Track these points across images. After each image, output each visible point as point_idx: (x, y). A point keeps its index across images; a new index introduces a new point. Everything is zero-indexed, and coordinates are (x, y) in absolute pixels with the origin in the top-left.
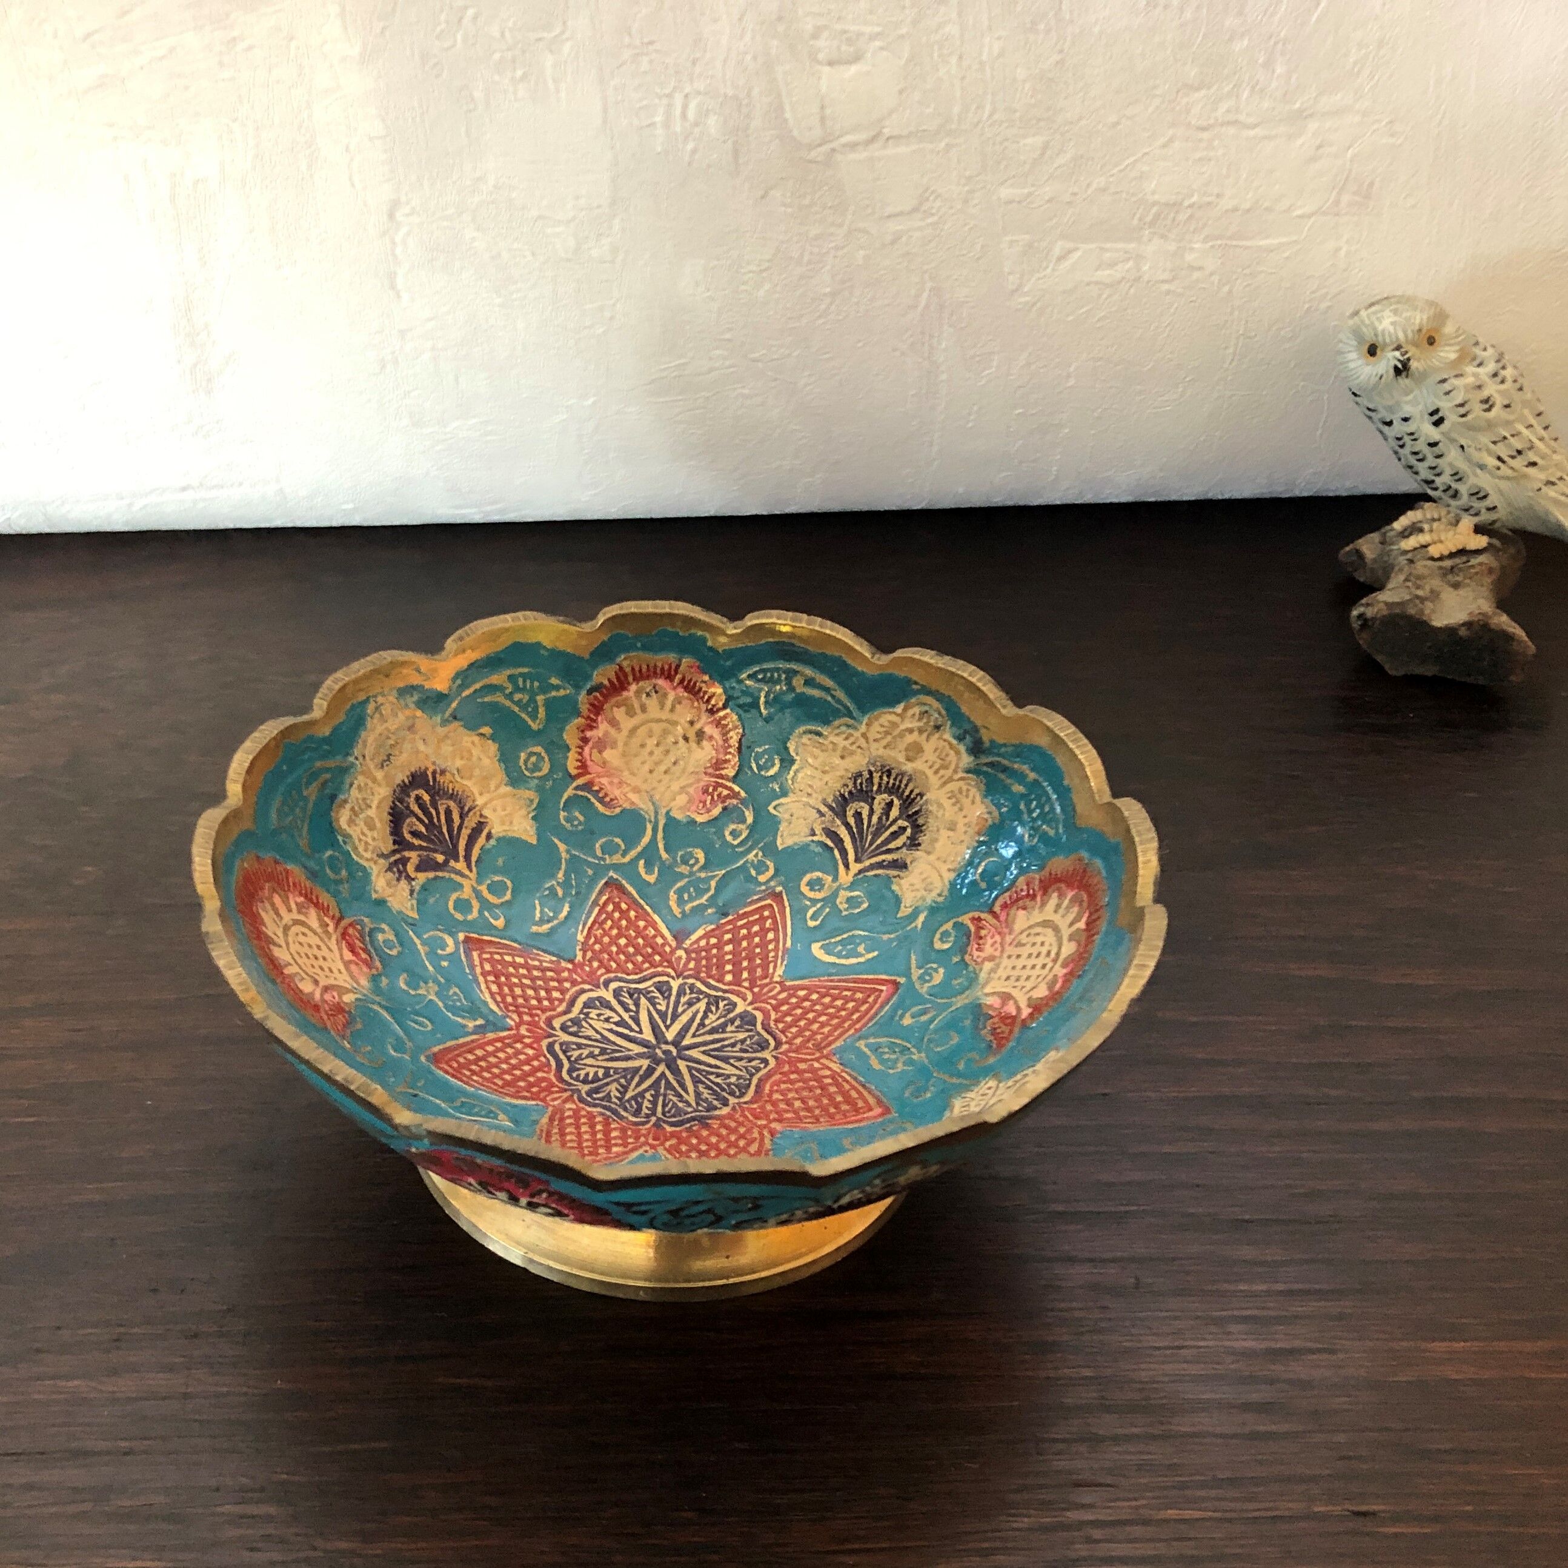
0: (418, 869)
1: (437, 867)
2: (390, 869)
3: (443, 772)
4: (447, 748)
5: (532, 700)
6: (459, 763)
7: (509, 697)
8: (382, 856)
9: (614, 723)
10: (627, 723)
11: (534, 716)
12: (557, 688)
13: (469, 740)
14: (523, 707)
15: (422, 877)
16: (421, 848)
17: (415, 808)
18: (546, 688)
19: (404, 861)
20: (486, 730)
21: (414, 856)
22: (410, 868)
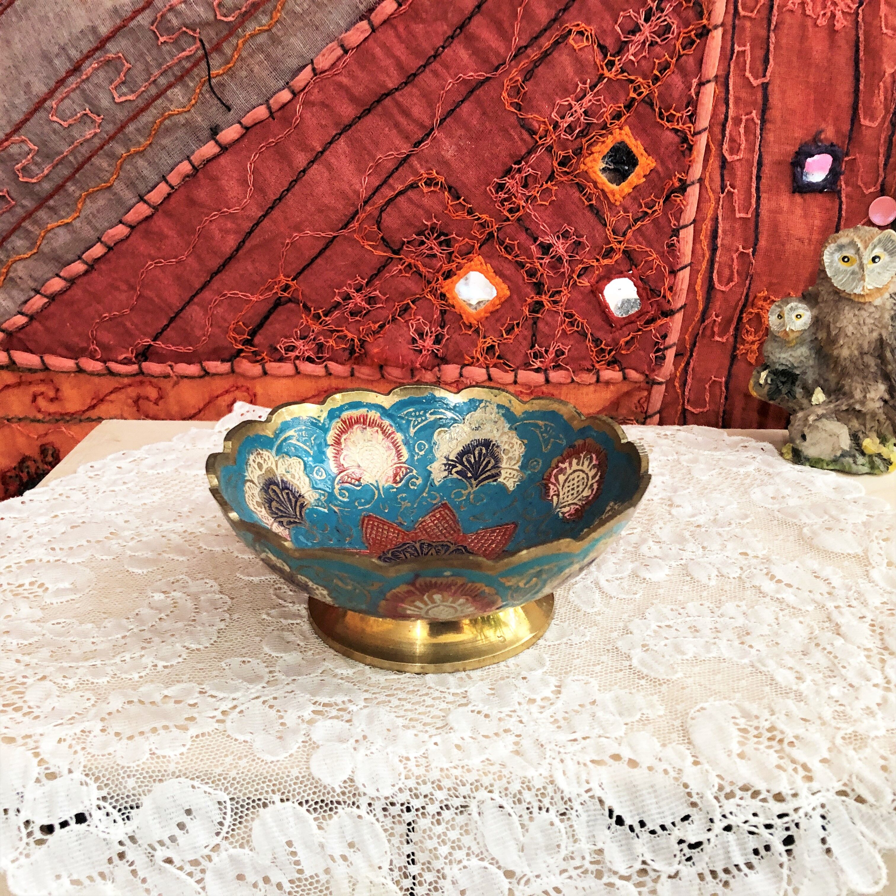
0: (457, 472)
1: (466, 477)
2: (445, 465)
3: (498, 447)
4: (505, 438)
5: (549, 439)
6: (506, 447)
7: (542, 433)
8: (448, 459)
9: (570, 464)
10: (575, 467)
11: (546, 447)
12: (560, 439)
13: (516, 441)
14: (545, 441)
15: (455, 476)
16: (465, 466)
17: (476, 452)
18: (557, 437)
19: (455, 466)
20: (526, 441)
21: (460, 467)
22: (454, 470)
